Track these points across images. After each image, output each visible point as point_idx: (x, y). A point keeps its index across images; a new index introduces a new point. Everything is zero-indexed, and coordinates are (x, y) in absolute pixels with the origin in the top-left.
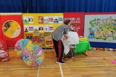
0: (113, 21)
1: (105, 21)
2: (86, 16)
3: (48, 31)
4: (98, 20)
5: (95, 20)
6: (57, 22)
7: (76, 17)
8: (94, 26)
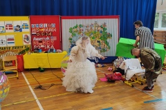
0: (99, 28)
1: (89, 28)
2: (63, 21)
3: (5, 46)
4: (80, 26)
5: (76, 27)
6: (21, 30)
7: (49, 23)
8: (75, 35)
